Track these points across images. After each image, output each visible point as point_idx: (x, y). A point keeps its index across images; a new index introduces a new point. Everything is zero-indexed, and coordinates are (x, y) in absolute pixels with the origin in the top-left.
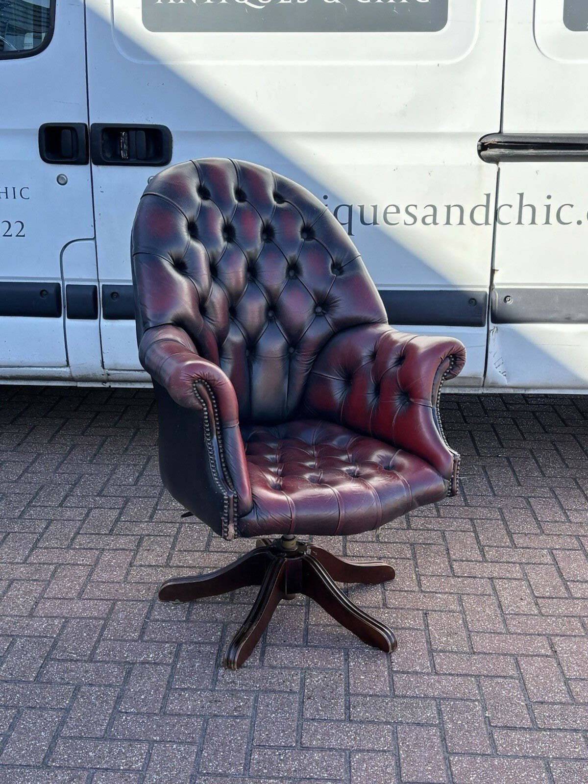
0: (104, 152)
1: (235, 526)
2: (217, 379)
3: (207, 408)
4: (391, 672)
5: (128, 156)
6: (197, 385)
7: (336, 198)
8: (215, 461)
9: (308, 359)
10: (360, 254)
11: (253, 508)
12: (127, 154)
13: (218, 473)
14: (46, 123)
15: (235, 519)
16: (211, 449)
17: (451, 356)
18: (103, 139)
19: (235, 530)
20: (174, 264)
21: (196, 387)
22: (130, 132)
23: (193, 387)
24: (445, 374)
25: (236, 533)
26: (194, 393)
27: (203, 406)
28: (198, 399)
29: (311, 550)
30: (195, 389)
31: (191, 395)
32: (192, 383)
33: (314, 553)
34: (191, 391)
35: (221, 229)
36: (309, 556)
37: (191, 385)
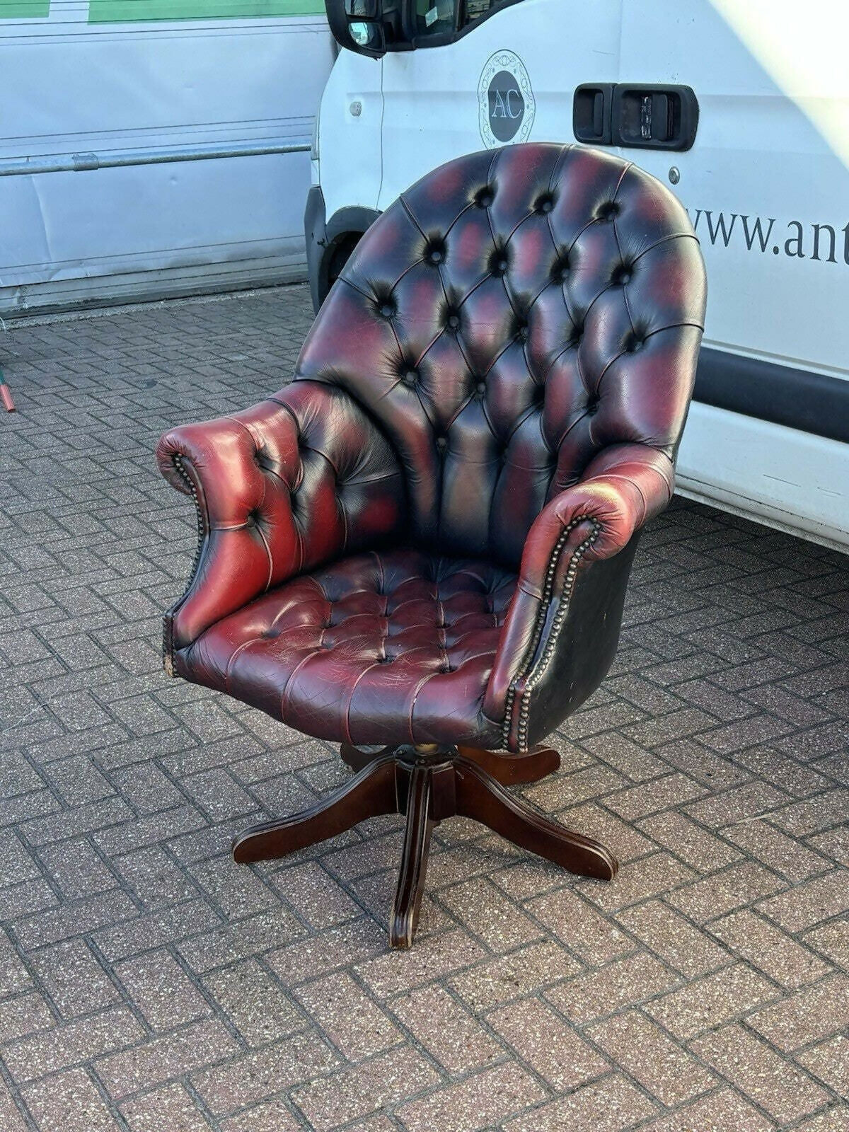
1: (173, 660)
2: (194, 457)
3: (197, 495)
5: (651, 134)
6: (182, 459)
9: (563, 482)
12: (649, 132)
14: (582, 83)
15: (174, 651)
17: (595, 520)
19: (174, 665)
20: (376, 300)
21: (179, 462)
22: (654, 96)
23: (174, 460)
24: (582, 548)
25: (175, 670)
26: (178, 470)
27: (192, 491)
28: (186, 480)
29: (452, 767)
30: (178, 465)
31: (168, 471)
32: (171, 456)
33: (457, 776)
34: (169, 465)
35: (487, 257)
36: (430, 771)
37: (169, 458)
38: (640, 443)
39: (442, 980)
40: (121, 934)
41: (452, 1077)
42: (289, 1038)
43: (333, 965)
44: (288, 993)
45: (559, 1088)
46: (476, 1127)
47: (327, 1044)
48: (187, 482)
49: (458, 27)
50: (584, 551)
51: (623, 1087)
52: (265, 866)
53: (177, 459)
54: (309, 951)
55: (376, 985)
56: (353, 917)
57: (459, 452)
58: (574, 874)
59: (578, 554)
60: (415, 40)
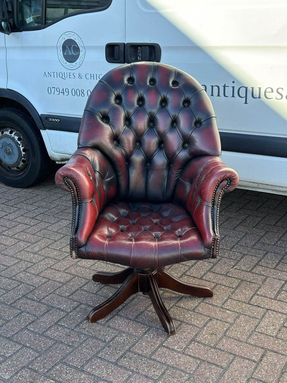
0: (131, 57)
1: (76, 252)
2: (75, 177)
3: (73, 191)
4: (161, 345)
5: (141, 59)
6: (67, 179)
7: (239, 83)
8: (76, 218)
9: (176, 171)
10: (214, 116)
11: (85, 245)
12: (141, 58)
13: (75, 225)
14: (109, 43)
15: (76, 249)
16: (75, 212)
17: (228, 179)
18: (130, 51)
19: (76, 254)
20: (102, 117)
21: (66, 180)
22: (142, 47)
23: (64, 180)
24: (224, 189)
25: (77, 256)
26: (65, 183)
27: (71, 190)
28: (68, 186)
29: (157, 272)
30: (66, 181)
31: (62, 184)
32: (63, 178)
33: (159, 274)
34: (62, 182)
35: (136, 100)
36: (152, 274)
37: (62, 179)
38: (210, 155)
39: (193, 340)
40: (74, 358)
41: (224, 368)
42: (165, 373)
43: (156, 346)
44: (150, 359)
45: (257, 360)
46: (246, 379)
47: (178, 370)
48: (69, 188)
49: (44, 24)
50: (225, 190)
51: (272, 354)
52: (101, 321)
53: (65, 179)
54: (144, 344)
55: (176, 348)
56: (147, 329)
57: (135, 166)
58: (200, 297)
59: (223, 191)
60: (22, 28)
